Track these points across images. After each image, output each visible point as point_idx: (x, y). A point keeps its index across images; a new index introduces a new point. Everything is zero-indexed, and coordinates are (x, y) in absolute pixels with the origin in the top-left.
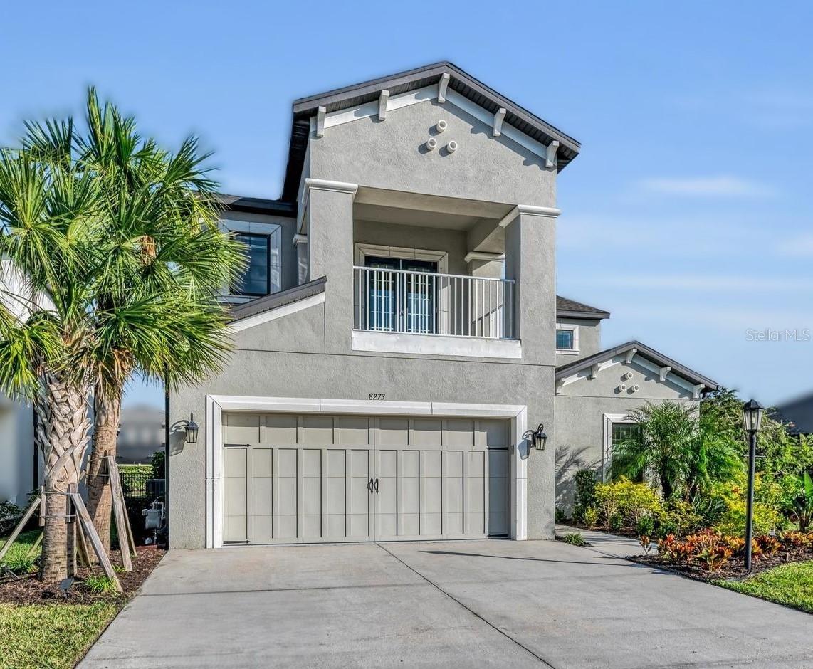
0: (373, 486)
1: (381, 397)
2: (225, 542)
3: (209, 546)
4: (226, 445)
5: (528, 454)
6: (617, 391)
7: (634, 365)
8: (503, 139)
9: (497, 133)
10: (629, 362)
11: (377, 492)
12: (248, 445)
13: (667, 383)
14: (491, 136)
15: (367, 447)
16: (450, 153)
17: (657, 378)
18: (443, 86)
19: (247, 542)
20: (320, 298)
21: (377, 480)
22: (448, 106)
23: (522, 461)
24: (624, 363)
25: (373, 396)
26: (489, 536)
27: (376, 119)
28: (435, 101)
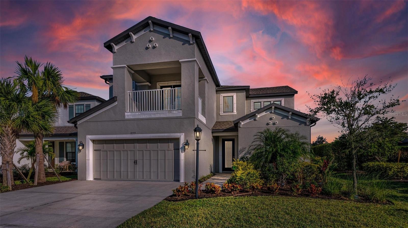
0: (135, 162)
1: (134, 133)
2: (94, 179)
3: (87, 180)
4: (95, 150)
5: (185, 151)
6: (268, 124)
7: (275, 113)
8: (174, 38)
9: (171, 36)
10: (273, 112)
11: (137, 164)
12: (100, 150)
13: (292, 119)
14: (170, 38)
15: (134, 150)
16: (156, 47)
17: (287, 117)
18: (151, 26)
19: (100, 179)
20: (116, 103)
21: (137, 160)
22: (155, 31)
23: (182, 154)
24: (271, 113)
25: (132, 133)
26: (174, 180)
27: (132, 42)
28: (150, 31)
